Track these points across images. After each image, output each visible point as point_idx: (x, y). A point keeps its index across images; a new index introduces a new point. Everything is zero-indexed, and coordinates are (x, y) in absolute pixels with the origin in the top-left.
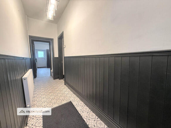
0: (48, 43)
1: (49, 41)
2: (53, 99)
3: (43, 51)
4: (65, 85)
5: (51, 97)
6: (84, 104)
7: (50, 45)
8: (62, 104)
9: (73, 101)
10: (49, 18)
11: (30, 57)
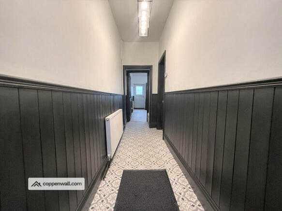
0: (146, 74)
1: (147, 70)
2: (141, 156)
3: (141, 86)
4: (163, 139)
5: (140, 153)
6: (189, 186)
7: (148, 75)
8: (151, 169)
9: (169, 171)
10: (142, 34)
11: (123, 94)
